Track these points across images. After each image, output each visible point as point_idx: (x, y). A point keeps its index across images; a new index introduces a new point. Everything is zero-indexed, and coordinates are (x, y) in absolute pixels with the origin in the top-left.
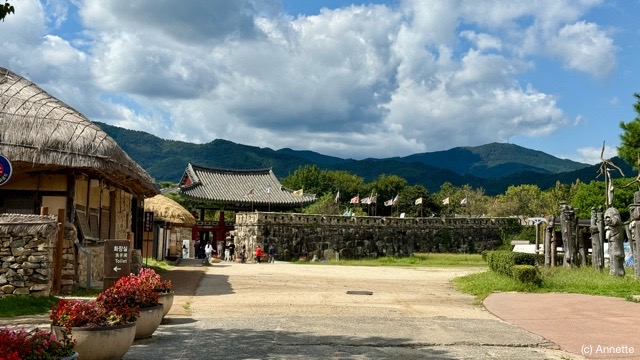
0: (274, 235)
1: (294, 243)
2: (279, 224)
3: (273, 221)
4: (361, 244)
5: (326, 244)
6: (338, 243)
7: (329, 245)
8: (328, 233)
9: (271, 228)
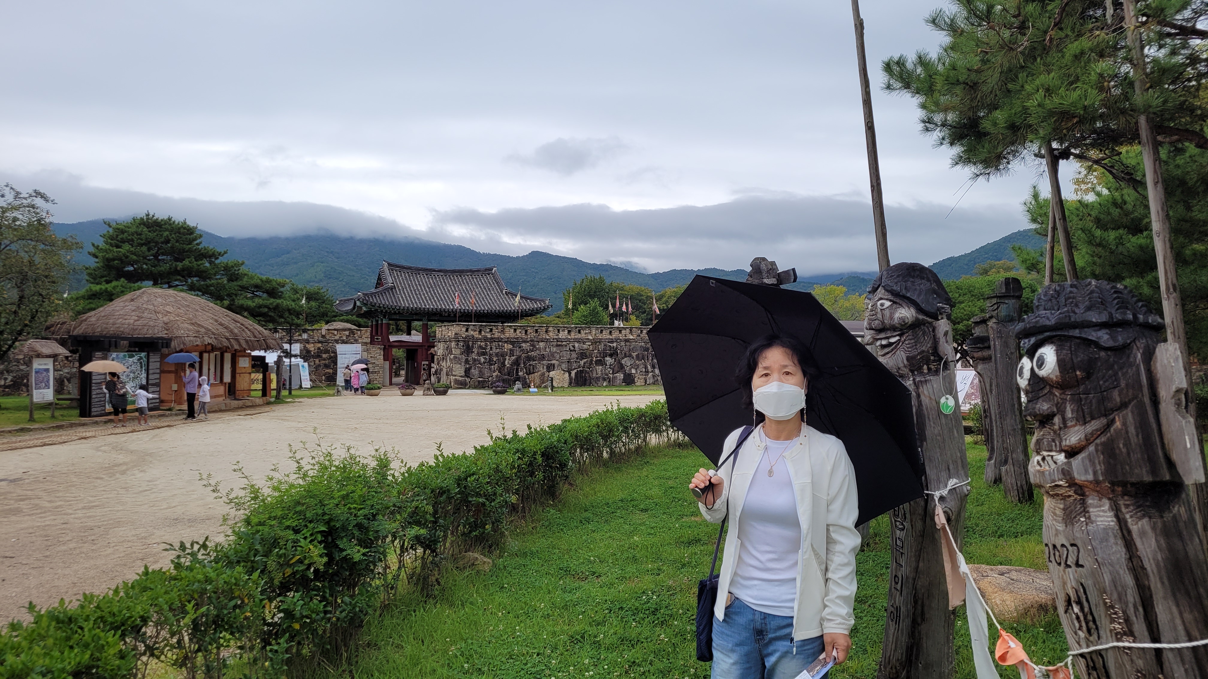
0: (479, 354)
1: (508, 363)
2: (486, 339)
3: (476, 335)
4: (600, 362)
5: (551, 364)
6: (568, 362)
7: (556, 366)
8: (555, 349)
9: (474, 345)
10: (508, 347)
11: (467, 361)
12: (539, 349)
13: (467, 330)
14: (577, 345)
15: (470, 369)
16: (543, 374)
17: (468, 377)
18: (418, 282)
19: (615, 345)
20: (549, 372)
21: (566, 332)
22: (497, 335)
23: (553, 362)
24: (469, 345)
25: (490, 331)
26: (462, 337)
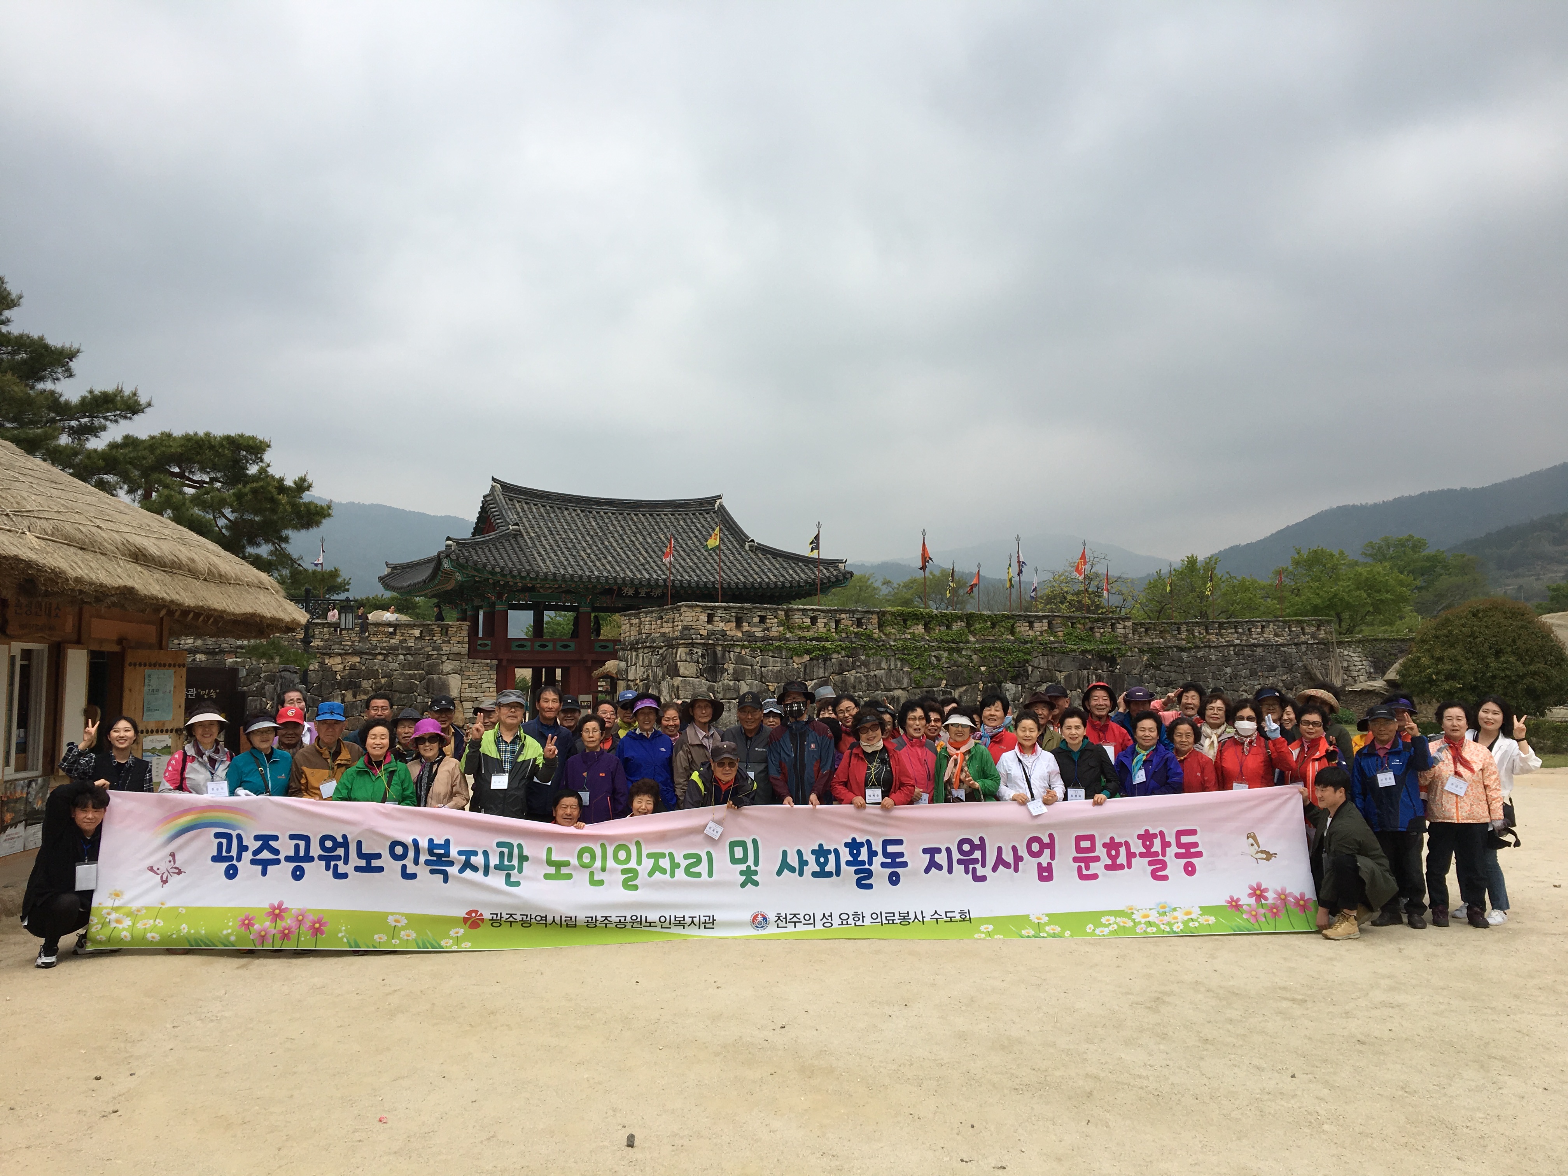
2: (752, 641)
9: (727, 653)
10: (801, 658)
13: (710, 620)
18: (568, 524)
22: (773, 632)
24: (715, 653)
25: (760, 622)
26: (701, 635)
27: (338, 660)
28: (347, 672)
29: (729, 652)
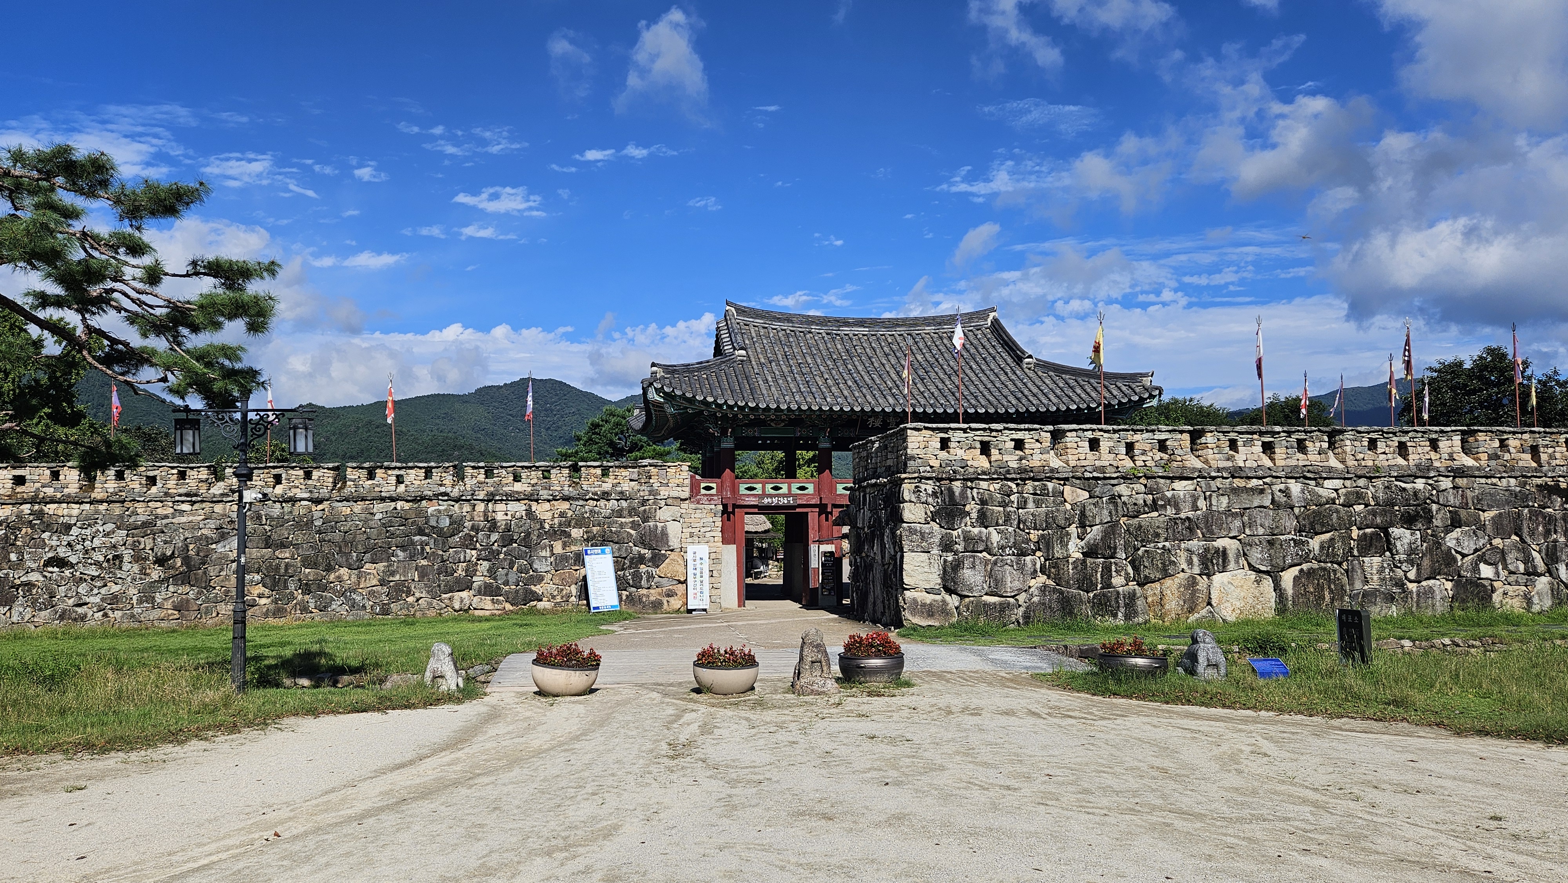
0: (983, 520)
1: (1075, 549)
2: (1002, 474)
3: (974, 460)
4: (1378, 544)
5: (1217, 550)
6: (1271, 543)
7: (1231, 556)
8: (1224, 500)
9: (969, 491)
10: (1075, 495)
11: (947, 546)
12: (1174, 503)
13: (945, 444)
14: (1295, 488)
15: (957, 566)
16: (1192, 583)
17: (950, 591)
18: (808, 348)
19: (1420, 484)
20: (1209, 576)
21: (1258, 448)
22: (1036, 461)
23: (1220, 543)
24: (951, 491)
25: (1016, 448)
26: (931, 467)
27: (547, 506)
28: (556, 521)
29: (972, 489)
